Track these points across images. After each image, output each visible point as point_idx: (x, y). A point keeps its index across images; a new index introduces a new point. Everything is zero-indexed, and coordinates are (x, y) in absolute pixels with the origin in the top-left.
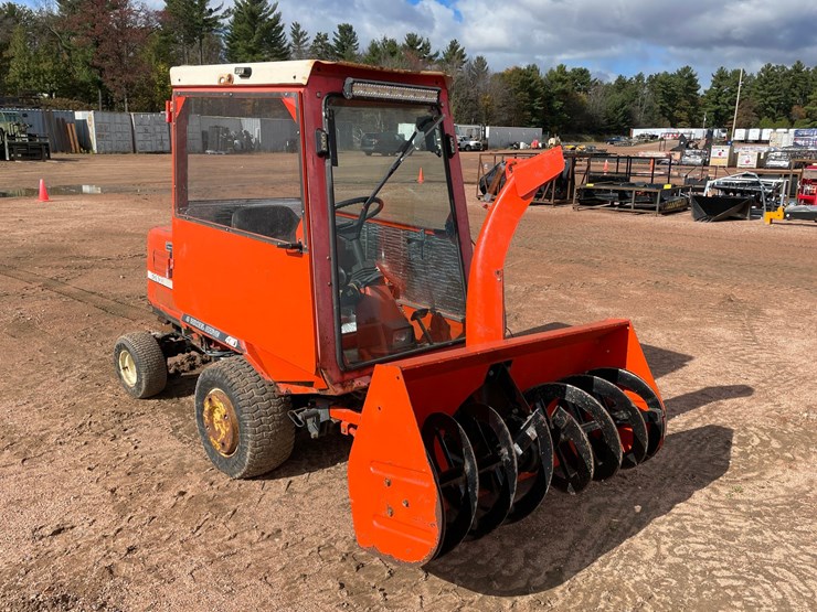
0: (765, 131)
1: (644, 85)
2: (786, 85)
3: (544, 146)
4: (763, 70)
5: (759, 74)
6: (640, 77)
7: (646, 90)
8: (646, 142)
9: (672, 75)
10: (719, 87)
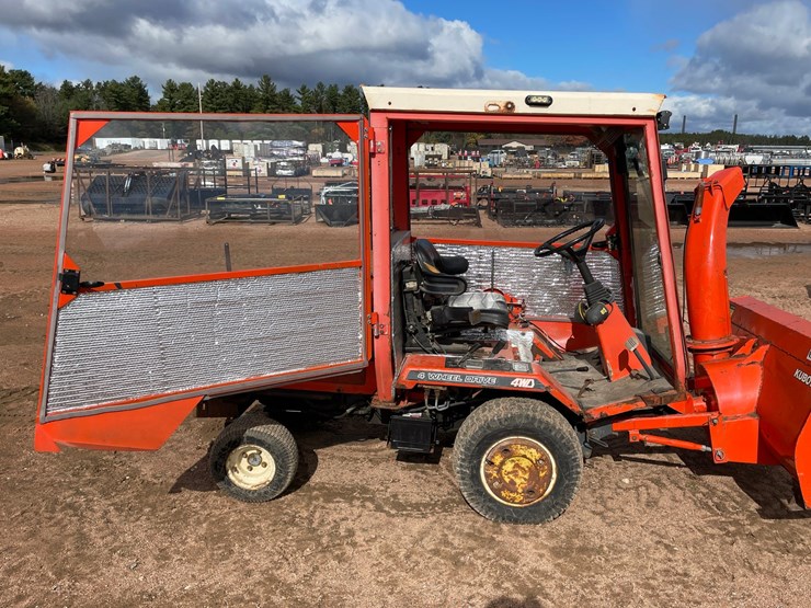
0: (222, 141)
1: (94, 93)
2: (230, 100)
3: (11, 157)
4: (208, 85)
5: (205, 88)
6: (88, 84)
7: (97, 98)
8: (121, 152)
9: (122, 84)
10: (171, 98)
